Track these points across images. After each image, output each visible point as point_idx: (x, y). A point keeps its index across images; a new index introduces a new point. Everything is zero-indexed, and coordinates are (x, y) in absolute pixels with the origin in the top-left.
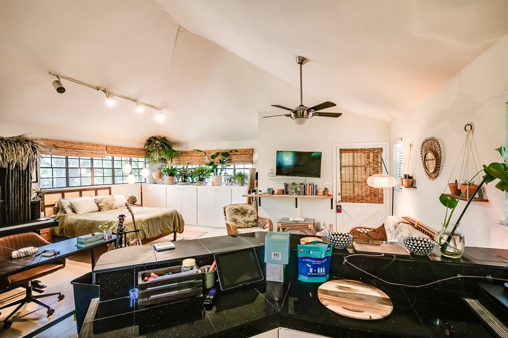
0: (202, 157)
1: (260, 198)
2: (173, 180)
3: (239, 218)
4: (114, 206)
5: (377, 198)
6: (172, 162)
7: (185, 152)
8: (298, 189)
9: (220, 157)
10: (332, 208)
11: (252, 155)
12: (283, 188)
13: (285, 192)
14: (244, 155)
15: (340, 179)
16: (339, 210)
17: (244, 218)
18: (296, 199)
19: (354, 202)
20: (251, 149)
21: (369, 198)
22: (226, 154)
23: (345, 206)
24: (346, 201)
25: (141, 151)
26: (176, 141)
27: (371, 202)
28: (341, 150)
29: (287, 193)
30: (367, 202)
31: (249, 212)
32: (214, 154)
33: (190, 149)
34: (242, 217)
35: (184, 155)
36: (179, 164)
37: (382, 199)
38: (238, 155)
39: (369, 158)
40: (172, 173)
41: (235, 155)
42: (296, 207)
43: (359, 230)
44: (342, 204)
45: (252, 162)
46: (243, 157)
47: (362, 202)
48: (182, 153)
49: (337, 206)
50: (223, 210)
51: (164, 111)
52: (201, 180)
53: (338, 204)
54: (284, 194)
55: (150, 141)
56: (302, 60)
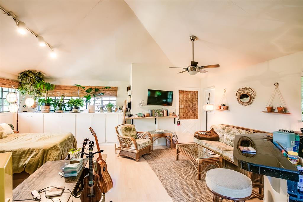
0: (75, 91)
1: (133, 120)
2: (49, 108)
3: (127, 133)
4: (5, 135)
5: (196, 116)
6: (47, 93)
7: (59, 86)
8: (160, 113)
9: (93, 91)
10: (175, 123)
11: (116, 91)
12: (150, 112)
13: (151, 115)
14: (111, 91)
15: (179, 107)
16: (179, 124)
17: (131, 134)
18: (156, 119)
19: (186, 119)
20: (116, 87)
21: (192, 116)
22: (97, 90)
23: (181, 121)
24: (182, 119)
25: (14, 83)
26: (49, 77)
27: (193, 119)
28: (179, 91)
29: (152, 116)
30: (191, 118)
31: (132, 129)
32: (88, 89)
33: (64, 84)
34: (130, 133)
35: (57, 88)
36: (52, 95)
37: (198, 117)
38: (107, 90)
39: (192, 96)
40: (48, 103)
41: (103, 90)
42: (156, 124)
43: (199, 133)
44: (180, 120)
45: (116, 96)
46: (110, 92)
47: (189, 119)
48: (56, 86)
49: (178, 122)
50: (116, 129)
51: (55, 50)
52: (77, 109)
53: (179, 121)
54: (150, 116)
55: (25, 74)
56: (195, 38)
